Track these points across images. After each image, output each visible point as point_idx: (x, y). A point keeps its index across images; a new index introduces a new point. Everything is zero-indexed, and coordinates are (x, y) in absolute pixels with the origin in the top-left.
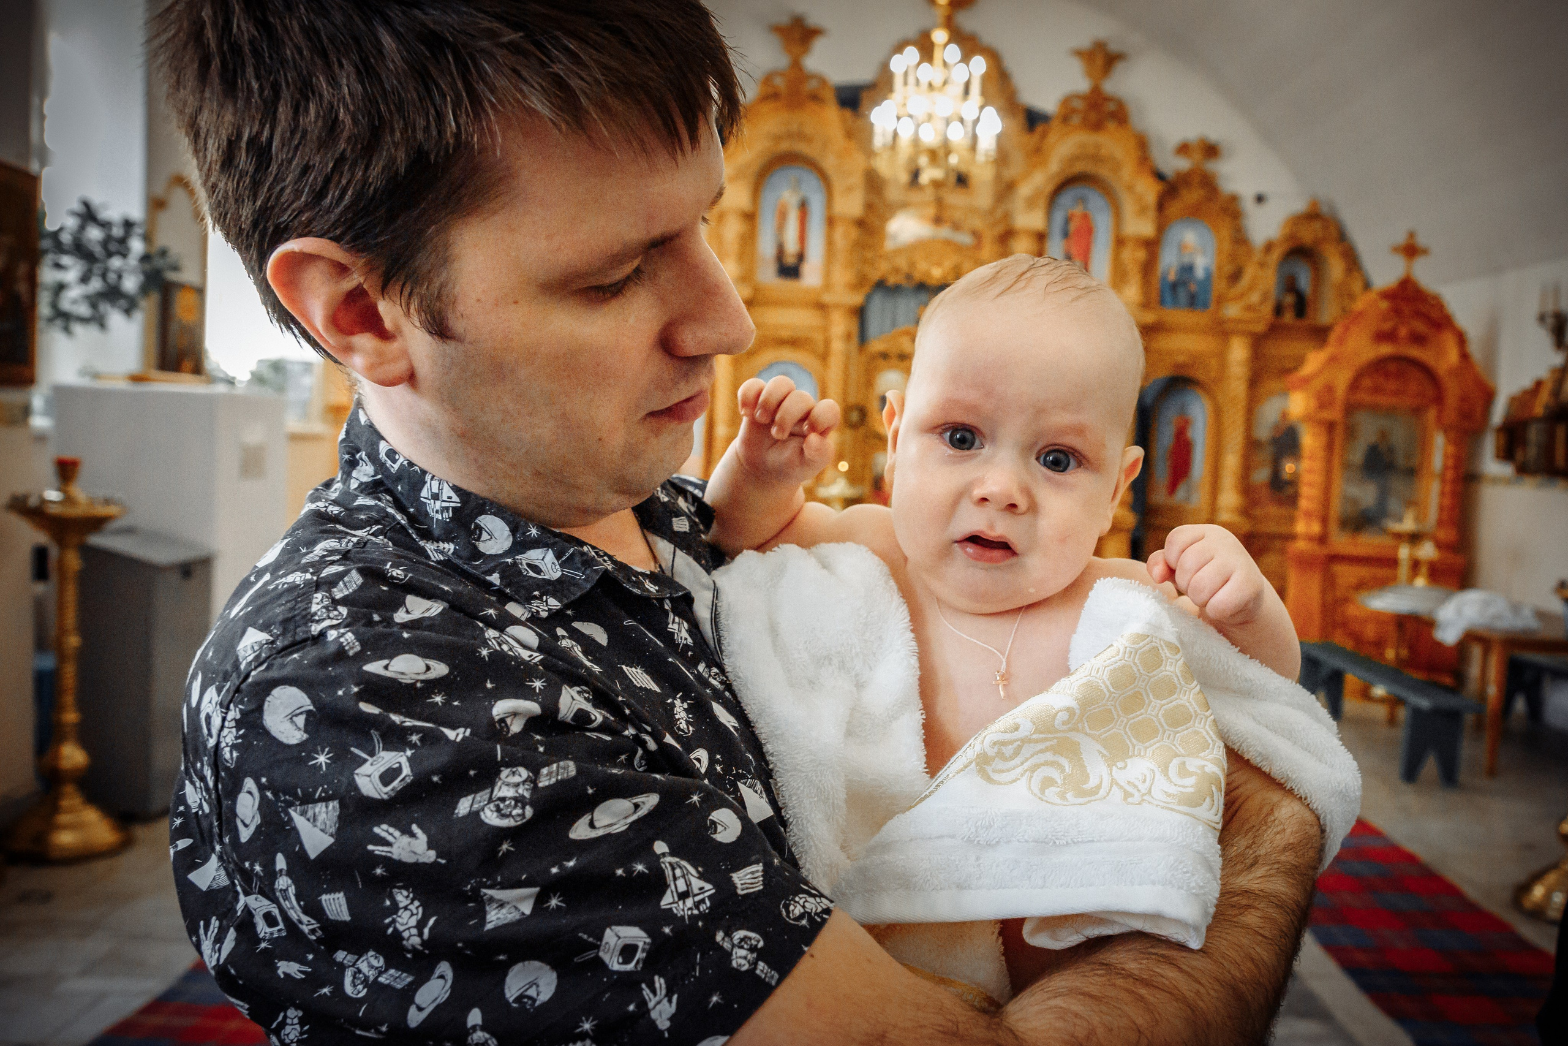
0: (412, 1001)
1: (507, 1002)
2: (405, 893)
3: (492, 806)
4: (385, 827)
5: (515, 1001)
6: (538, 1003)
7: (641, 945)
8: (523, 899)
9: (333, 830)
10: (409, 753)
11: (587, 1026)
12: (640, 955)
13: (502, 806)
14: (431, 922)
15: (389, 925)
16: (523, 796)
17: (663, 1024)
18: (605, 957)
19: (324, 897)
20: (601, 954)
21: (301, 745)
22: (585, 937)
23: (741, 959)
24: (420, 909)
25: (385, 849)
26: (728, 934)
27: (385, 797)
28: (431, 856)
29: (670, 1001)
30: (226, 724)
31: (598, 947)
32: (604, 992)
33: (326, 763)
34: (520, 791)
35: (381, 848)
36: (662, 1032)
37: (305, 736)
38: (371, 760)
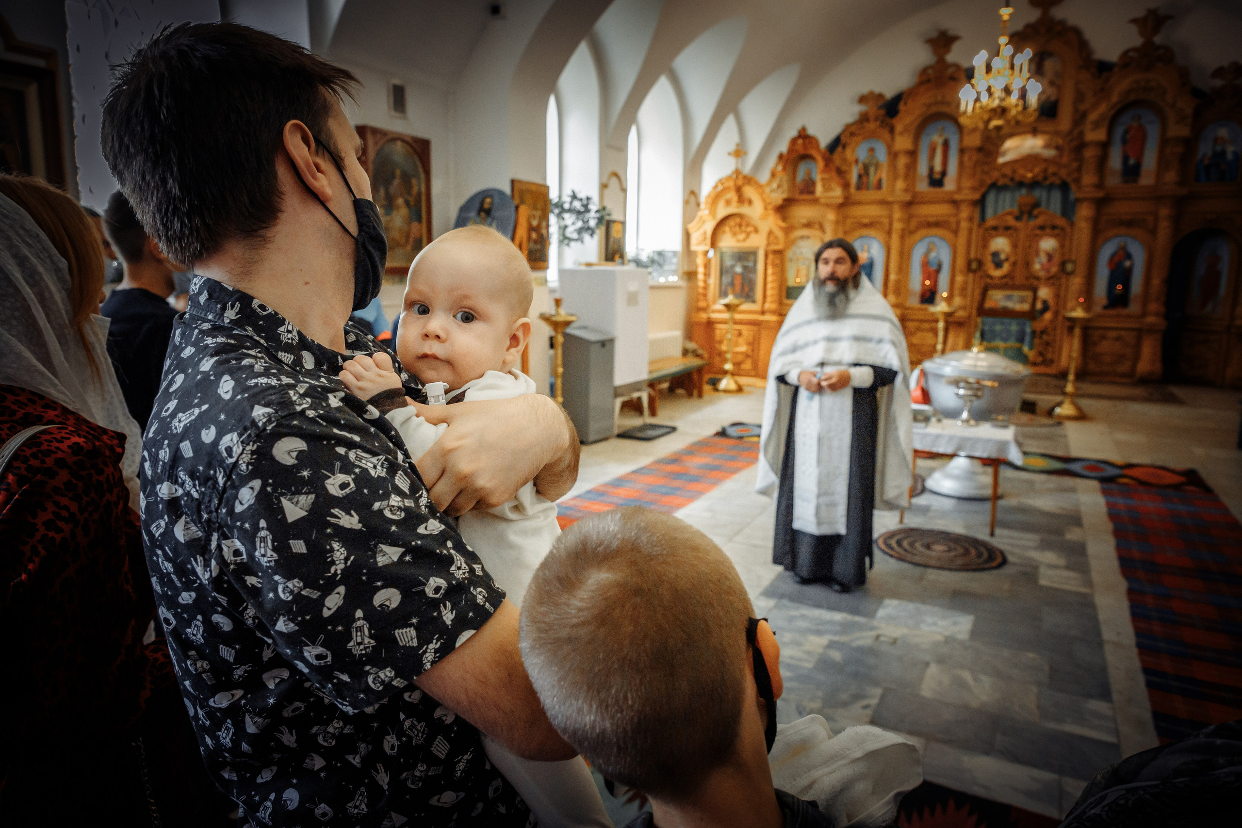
0: (323, 605)
1: (375, 607)
2: (338, 544)
3: (388, 508)
4: (337, 510)
5: (379, 606)
6: (390, 609)
7: (443, 587)
8: (395, 553)
9: (308, 509)
10: (353, 476)
11: (414, 621)
12: (442, 591)
13: (393, 509)
14: (352, 558)
15: (329, 557)
16: (401, 507)
17: (449, 622)
18: (427, 590)
19: (291, 542)
20: (426, 589)
21: (293, 466)
22: (422, 579)
23: (480, 599)
24: (345, 552)
25: (336, 520)
26: (475, 589)
27: (341, 496)
28: (359, 526)
29: (452, 613)
30: (245, 452)
31: (425, 585)
32: (423, 606)
33: (308, 476)
34: (400, 504)
35: (334, 519)
36: (448, 626)
37: (296, 462)
38: (333, 477)
